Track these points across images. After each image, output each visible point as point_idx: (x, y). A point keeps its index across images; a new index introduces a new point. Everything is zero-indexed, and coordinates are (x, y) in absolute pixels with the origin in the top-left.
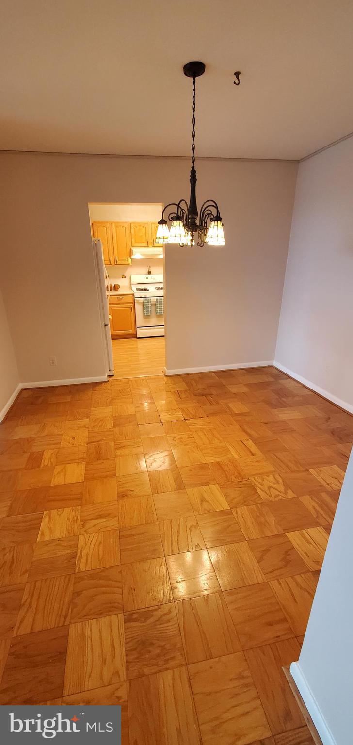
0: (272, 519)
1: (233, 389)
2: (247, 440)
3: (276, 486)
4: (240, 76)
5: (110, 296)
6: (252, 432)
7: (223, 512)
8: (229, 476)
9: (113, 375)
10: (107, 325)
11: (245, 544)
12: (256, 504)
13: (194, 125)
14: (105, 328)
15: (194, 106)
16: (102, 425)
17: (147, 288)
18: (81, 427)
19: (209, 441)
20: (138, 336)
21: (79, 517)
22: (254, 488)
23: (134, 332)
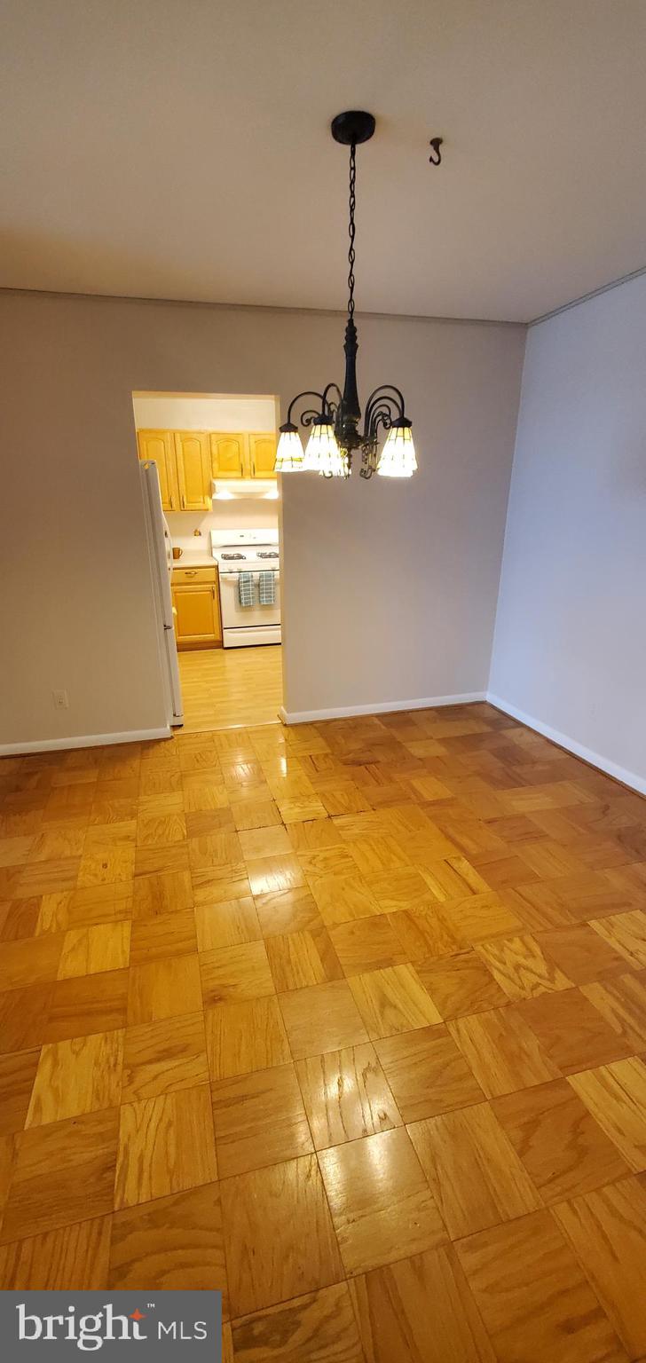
0: (532, 1043)
1: (417, 750)
2: (459, 859)
3: (529, 963)
4: (441, 147)
5: (174, 569)
6: (465, 841)
7: (430, 1032)
8: (431, 942)
9: (181, 726)
10: (169, 628)
11: (485, 1109)
12: (496, 1008)
13: (353, 237)
14: (166, 636)
15: (352, 199)
16: (163, 833)
17: (243, 554)
18: (120, 839)
19: (383, 864)
20: (226, 646)
21: (120, 1060)
22: (485, 970)
23: (219, 638)
